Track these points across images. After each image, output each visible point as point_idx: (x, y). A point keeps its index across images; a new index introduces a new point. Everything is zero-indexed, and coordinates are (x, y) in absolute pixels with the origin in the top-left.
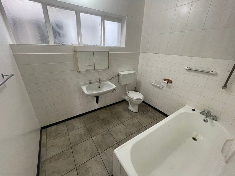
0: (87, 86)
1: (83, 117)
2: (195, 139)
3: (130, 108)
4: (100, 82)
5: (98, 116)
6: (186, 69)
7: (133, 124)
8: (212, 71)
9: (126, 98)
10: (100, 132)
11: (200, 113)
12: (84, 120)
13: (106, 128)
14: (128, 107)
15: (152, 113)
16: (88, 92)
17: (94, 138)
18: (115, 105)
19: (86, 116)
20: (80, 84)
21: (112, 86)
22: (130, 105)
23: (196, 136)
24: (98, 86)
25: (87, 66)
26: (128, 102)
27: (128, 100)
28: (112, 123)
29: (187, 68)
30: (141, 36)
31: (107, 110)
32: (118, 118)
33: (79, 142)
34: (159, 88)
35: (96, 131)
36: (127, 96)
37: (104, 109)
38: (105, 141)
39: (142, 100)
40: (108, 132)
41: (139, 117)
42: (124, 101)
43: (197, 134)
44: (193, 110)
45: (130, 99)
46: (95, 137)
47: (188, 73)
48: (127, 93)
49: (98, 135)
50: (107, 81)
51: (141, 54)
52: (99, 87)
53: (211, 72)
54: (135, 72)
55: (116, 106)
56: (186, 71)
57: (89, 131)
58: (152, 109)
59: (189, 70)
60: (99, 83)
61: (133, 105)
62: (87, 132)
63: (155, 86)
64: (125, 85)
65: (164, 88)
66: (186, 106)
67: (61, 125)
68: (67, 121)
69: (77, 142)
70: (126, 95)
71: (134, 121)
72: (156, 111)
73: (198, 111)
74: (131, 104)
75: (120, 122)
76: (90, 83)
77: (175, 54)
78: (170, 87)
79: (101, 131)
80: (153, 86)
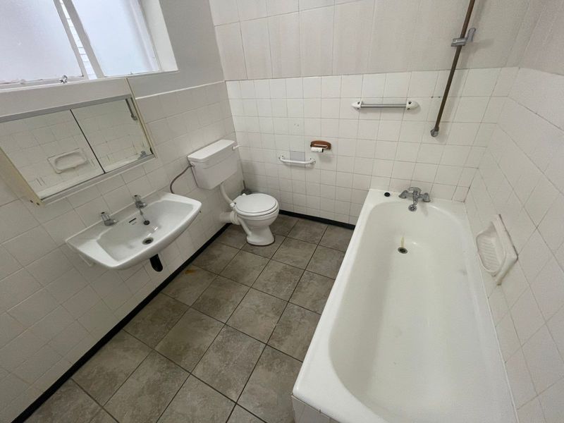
0: (99, 238)
1: (128, 327)
2: (403, 250)
3: (252, 239)
4: (142, 207)
5: (177, 301)
6: (355, 108)
7: (279, 276)
8: (410, 103)
9: (232, 218)
10: (208, 345)
11: (400, 196)
12: (137, 336)
13: (216, 323)
14: (246, 240)
15: (304, 230)
16: (117, 259)
17: (198, 372)
18: (208, 247)
19: (135, 320)
20: (66, 240)
21: (190, 207)
22: (249, 233)
23: (402, 242)
24: (140, 220)
25: (52, 160)
26: (241, 226)
27: (239, 221)
28: (227, 300)
29: (359, 106)
30: (213, 27)
31: (192, 271)
32: (236, 279)
33: (159, 410)
34: (304, 167)
35: (196, 347)
36: (232, 213)
37: (184, 271)
38: (234, 360)
39: (278, 210)
40: (228, 331)
41: (283, 251)
42: (228, 225)
43: (403, 239)
44: (387, 195)
45: (245, 218)
46: (200, 366)
47: (362, 116)
48: (232, 205)
49: (206, 357)
50: (163, 195)
51: (231, 87)
52: (147, 223)
53: (408, 106)
54: (233, 142)
55: (214, 251)
56: (357, 112)
57: (173, 359)
58: (301, 220)
59: (364, 108)
60: (139, 211)
61: (257, 229)
62: (168, 368)
63: (292, 166)
64: (219, 187)
65: (316, 166)
66: (371, 190)
67: (60, 398)
68: (76, 374)
69: (151, 418)
70: (230, 209)
71: (277, 267)
72: (311, 222)
73: (395, 195)
74: (250, 229)
75: (245, 289)
76: (109, 223)
77: (324, 74)
78: (328, 160)
79: (208, 339)
80: (287, 165)
